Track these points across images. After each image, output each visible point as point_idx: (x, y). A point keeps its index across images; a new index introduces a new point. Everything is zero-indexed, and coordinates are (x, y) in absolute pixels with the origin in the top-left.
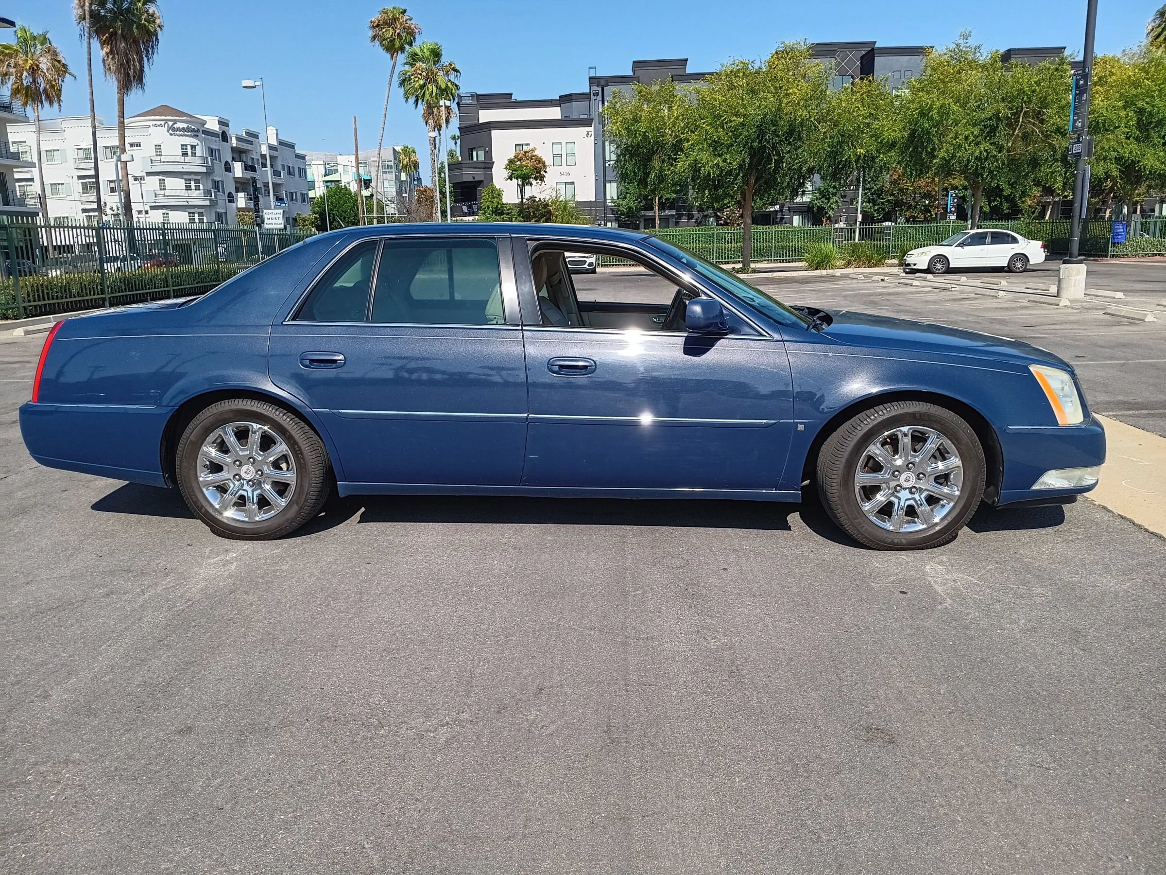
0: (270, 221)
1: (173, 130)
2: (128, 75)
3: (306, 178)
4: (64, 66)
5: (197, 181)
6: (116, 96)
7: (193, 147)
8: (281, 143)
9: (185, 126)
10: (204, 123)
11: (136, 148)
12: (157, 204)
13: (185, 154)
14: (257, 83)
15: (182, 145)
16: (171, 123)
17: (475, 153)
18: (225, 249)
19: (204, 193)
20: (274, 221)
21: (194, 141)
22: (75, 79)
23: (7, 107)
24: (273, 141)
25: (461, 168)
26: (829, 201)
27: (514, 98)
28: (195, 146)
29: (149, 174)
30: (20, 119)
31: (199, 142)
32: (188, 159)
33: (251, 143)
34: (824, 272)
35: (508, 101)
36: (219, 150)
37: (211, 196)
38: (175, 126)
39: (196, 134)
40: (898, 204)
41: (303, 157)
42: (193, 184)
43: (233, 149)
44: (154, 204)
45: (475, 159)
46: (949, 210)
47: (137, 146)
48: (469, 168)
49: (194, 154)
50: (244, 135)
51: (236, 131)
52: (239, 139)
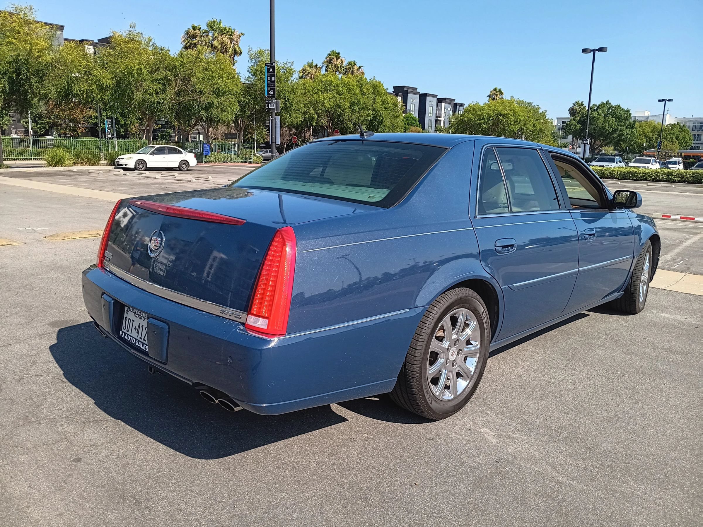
26: (3, 119)
34: (62, 169)
40: (54, 125)
46: (106, 132)
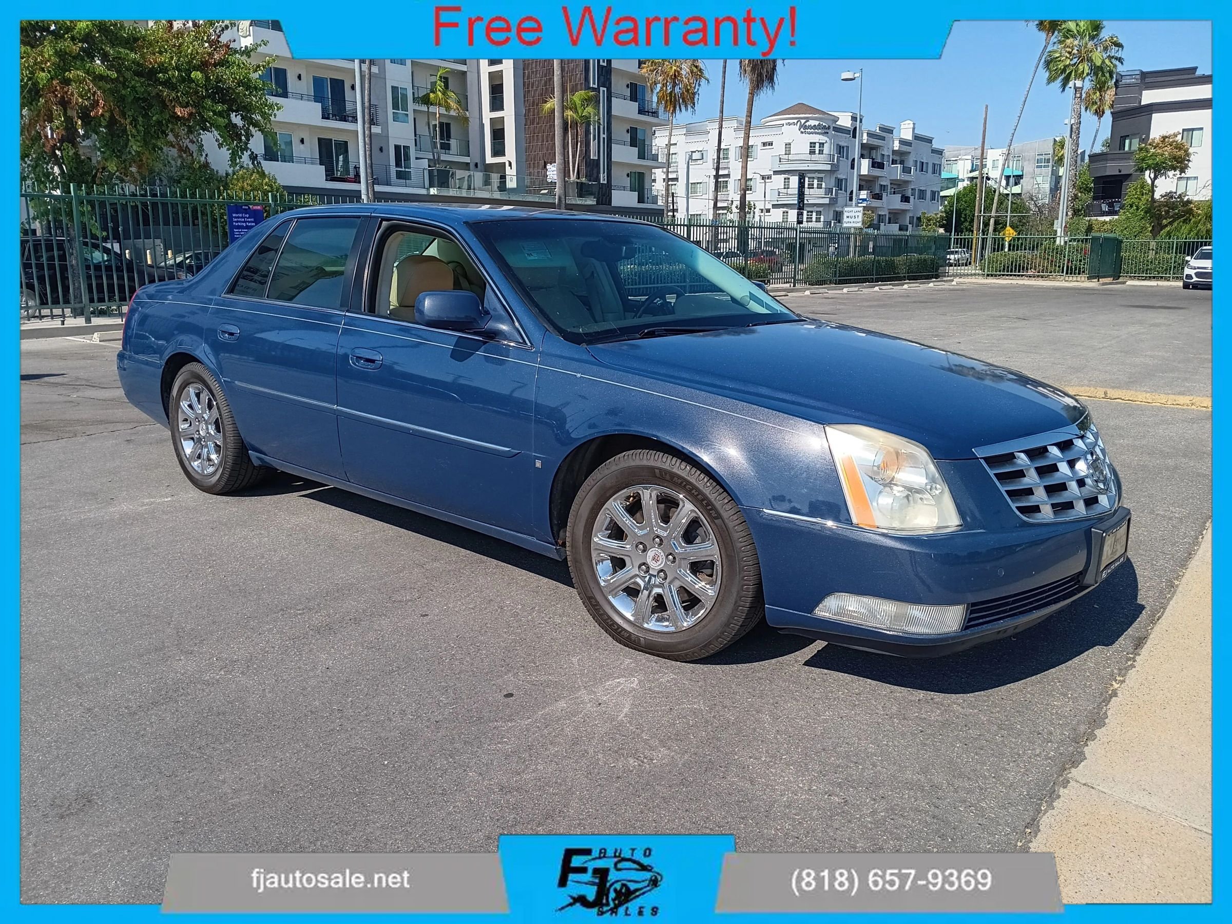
0: (849, 220)
1: (804, 128)
2: (760, 75)
3: (940, 174)
4: (700, 70)
5: (820, 180)
6: (747, 96)
7: (822, 145)
8: (917, 137)
9: (817, 123)
10: (836, 119)
11: (768, 147)
12: (780, 203)
13: (812, 152)
14: (856, 75)
15: (811, 143)
16: (803, 121)
17: (1127, 142)
18: (836, 248)
19: (826, 192)
20: (853, 220)
21: (823, 138)
22: (708, 82)
23: (654, 113)
24: (908, 136)
25: (1106, 160)
27: (1199, 73)
28: (823, 144)
29: (776, 173)
30: (663, 123)
31: (828, 139)
32: (816, 157)
33: (883, 139)
35: (1192, 76)
36: (848, 147)
37: (832, 195)
38: (807, 124)
39: (826, 131)
41: (940, 152)
42: (816, 182)
43: (863, 146)
44: (776, 203)
45: (1127, 148)
47: (769, 145)
48: (1113, 160)
49: (821, 152)
50: (878, 131)
51: (870, 125)
52: (870, 135)
